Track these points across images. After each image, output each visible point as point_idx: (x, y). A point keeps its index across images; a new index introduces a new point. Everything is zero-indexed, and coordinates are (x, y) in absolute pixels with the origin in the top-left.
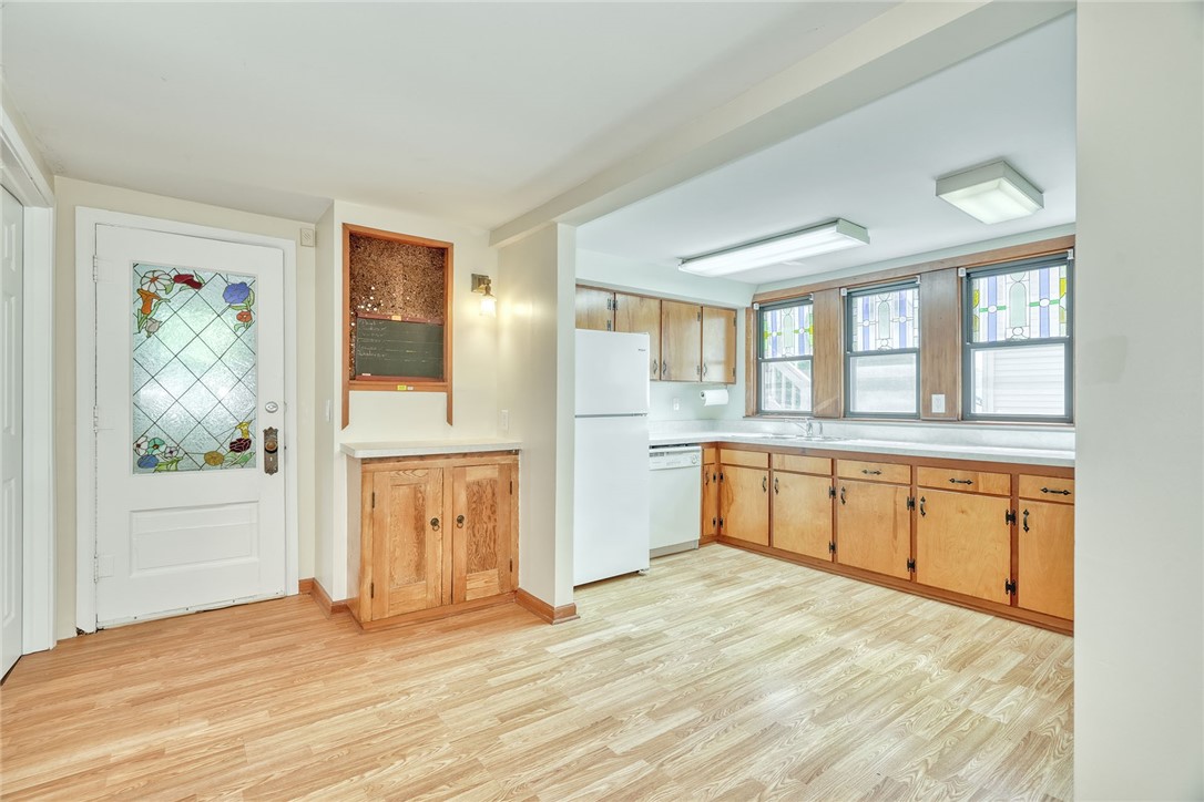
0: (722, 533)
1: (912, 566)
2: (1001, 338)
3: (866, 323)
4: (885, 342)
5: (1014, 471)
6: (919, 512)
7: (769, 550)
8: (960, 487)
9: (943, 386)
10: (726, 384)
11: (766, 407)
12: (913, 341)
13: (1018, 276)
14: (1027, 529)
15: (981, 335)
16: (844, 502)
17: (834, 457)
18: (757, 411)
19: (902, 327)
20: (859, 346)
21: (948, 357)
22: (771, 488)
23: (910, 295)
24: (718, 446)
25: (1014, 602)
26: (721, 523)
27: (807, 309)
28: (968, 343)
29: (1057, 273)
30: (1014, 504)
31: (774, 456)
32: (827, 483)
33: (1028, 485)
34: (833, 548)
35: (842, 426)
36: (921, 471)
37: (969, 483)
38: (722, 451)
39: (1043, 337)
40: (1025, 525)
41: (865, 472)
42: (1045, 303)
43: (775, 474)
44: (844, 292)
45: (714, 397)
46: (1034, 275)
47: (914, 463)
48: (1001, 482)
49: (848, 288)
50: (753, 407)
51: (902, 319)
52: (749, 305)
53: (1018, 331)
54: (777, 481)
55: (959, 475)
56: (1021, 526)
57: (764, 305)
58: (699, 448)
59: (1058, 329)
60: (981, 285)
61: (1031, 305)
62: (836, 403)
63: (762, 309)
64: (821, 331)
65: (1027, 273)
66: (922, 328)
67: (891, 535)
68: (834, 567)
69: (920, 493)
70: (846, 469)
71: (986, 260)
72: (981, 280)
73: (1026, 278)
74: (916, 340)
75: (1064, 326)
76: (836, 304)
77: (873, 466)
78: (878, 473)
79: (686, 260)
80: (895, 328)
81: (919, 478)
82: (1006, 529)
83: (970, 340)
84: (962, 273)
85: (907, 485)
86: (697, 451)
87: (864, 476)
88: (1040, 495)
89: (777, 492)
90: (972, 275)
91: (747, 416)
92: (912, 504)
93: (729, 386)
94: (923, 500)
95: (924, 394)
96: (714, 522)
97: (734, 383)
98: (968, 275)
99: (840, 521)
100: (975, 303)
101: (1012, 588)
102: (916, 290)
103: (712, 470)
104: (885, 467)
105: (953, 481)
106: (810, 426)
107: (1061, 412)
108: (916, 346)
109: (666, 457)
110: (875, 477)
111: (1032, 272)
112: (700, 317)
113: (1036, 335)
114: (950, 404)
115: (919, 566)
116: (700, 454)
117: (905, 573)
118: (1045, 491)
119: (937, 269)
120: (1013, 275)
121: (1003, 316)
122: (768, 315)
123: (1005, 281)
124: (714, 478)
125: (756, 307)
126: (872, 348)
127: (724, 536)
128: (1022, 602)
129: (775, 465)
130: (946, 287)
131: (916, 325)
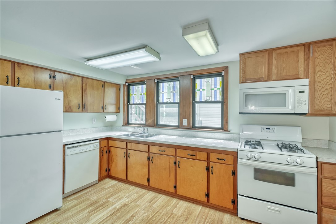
0: (110, 174)
1: (175, 187)
2: (203, 100)
3: (163, 93)
4: (169, 100)
5: (208, 151)
6: (178, 166)
7: (126, 181)
8: (191, 157)
9: (187, 116)
10: (116, 113)
11: (130, 122)
12: (177, 100)
13: (208, 79)
14: (212, 173)
15: (198, 99)
16: (152, 162)
17: (149, 145)
18: (127, 123)
19: (174, 94)
20: (161, 101)
21: (188, 106)
22: (127, 156)
23: (177, 83)
24: (108, 139)
25: (208, 201)
26: (109, 170)
27: (144, 86)
28: (194, 102)
29: (219, 79)
30: (208, 164)
31: (128, 144)
32: (147, 154)
33: (213, 157)
34: (149, 180)
35: (155, 129)
36: (178, 151)
37: (194, 155)
38: (110, 141)
39: (215, 100)
40: (212, 172)
41: (160, 151)
42: (216, 89)
43: (129, 151)
44: (156, 81)
45: (110, 118)
46: (212, 79)
47: (176, 147)
48: (204, 156)
49: (157, 79)
50: (126, 121)
51: (174, 92)
52: (124, 83)
53: (208, 98)
54: (129, 154)
55: (191, 152)
56: (211, 172)
57: (130, 84)
58: (98, 141)
59: (219, 98)
60: (198, 81)
61: (212, 89)
62: (153, 121)
63: (129, 85)
64: (149, 94)
65: (211, 78)
66: (180, 95)
67: (169, 175)
68: (149, 187)
69: (178, 159)
70: (154, 149)
71: (199, 73)
72: (198, 80)
73: (210, 80)
74: (178, 99)
75: (221, 97)
76: (154, 85)
77: (162, 149)
78: (164, 151)
79: (89, 59)
80: (172, 95)
81: (178, 154)
82: (206, 173)
83: (194, 100)
84: (192, 77)
85: (173, 156)
86: (98, 142)
87: (159, 152)
88: (217, 161)
89: (129, 158)
90: (195, 78)
91: (124, 125)
92: (175, 163)
93: (117, 113)
94: (179, 162)
95: (181, 119)
96: (106, 170)
97: (119, 112)
98: (194, 77)
99: (151, 169)
100: (196, 88)
101: (207, 195)
102: (179, 82)
103: (105, 149)
104: (166, 149)
105: (189, 155)
106: (144, 129)
107: (220, 126)
108: (179, 101)
109: (79, 148)
110: (163, 153)
111: (212, 78)
112: (103, 86)
113: (213, 100)
114: (188, 122)
115: (177, 187)
116: (98, 144)
117: (173, 190)
118: (218, 159)
119: (185, 75)
120: (207, 79)
121: (204, 93)
122: (132, 87)
123: (205, 81)
124: (106, 152)
125: (127, 84)
126: (165, 102)
127: (110, 176)
128: (211, 201)
129: (129, 147)
130: (187, 82)
131: (179, 94)
